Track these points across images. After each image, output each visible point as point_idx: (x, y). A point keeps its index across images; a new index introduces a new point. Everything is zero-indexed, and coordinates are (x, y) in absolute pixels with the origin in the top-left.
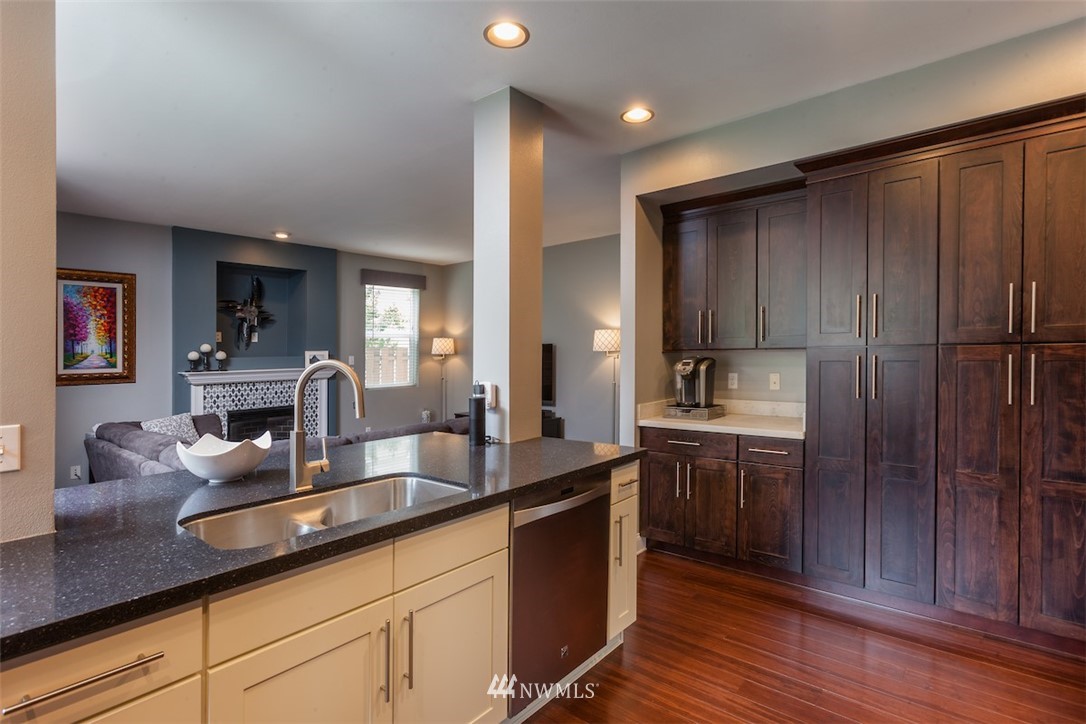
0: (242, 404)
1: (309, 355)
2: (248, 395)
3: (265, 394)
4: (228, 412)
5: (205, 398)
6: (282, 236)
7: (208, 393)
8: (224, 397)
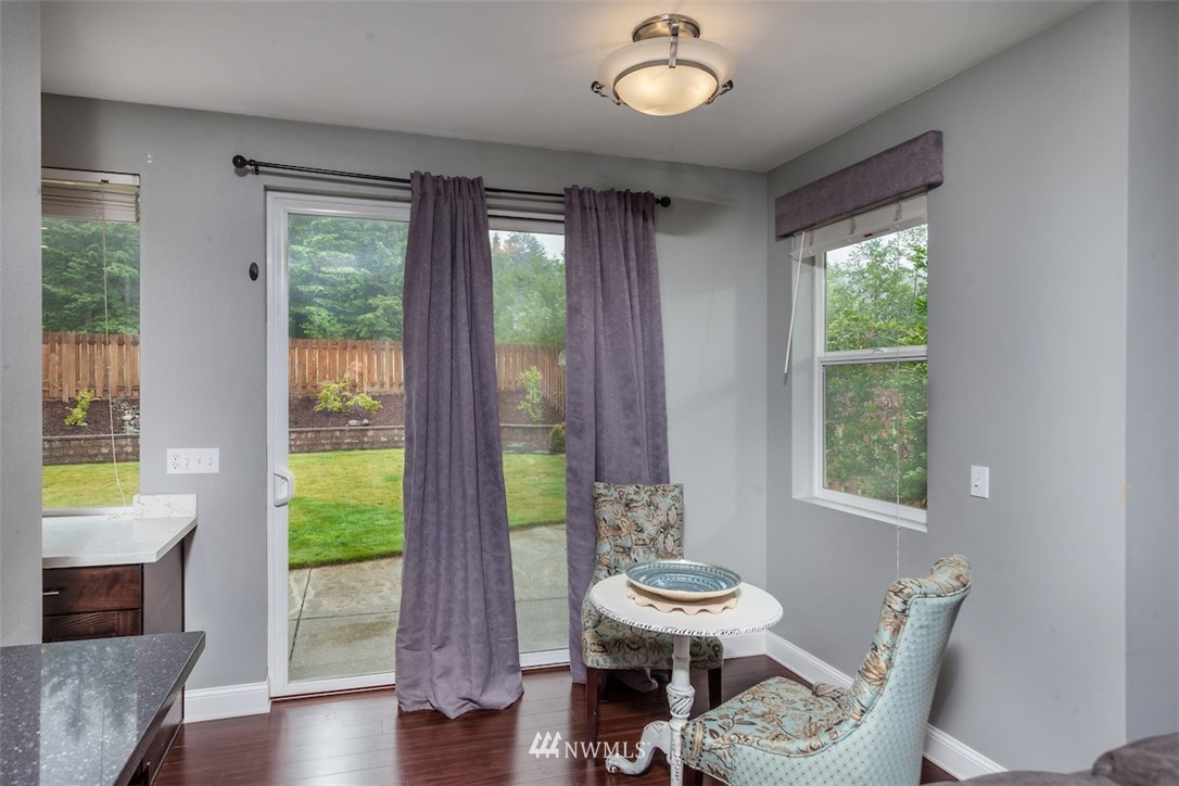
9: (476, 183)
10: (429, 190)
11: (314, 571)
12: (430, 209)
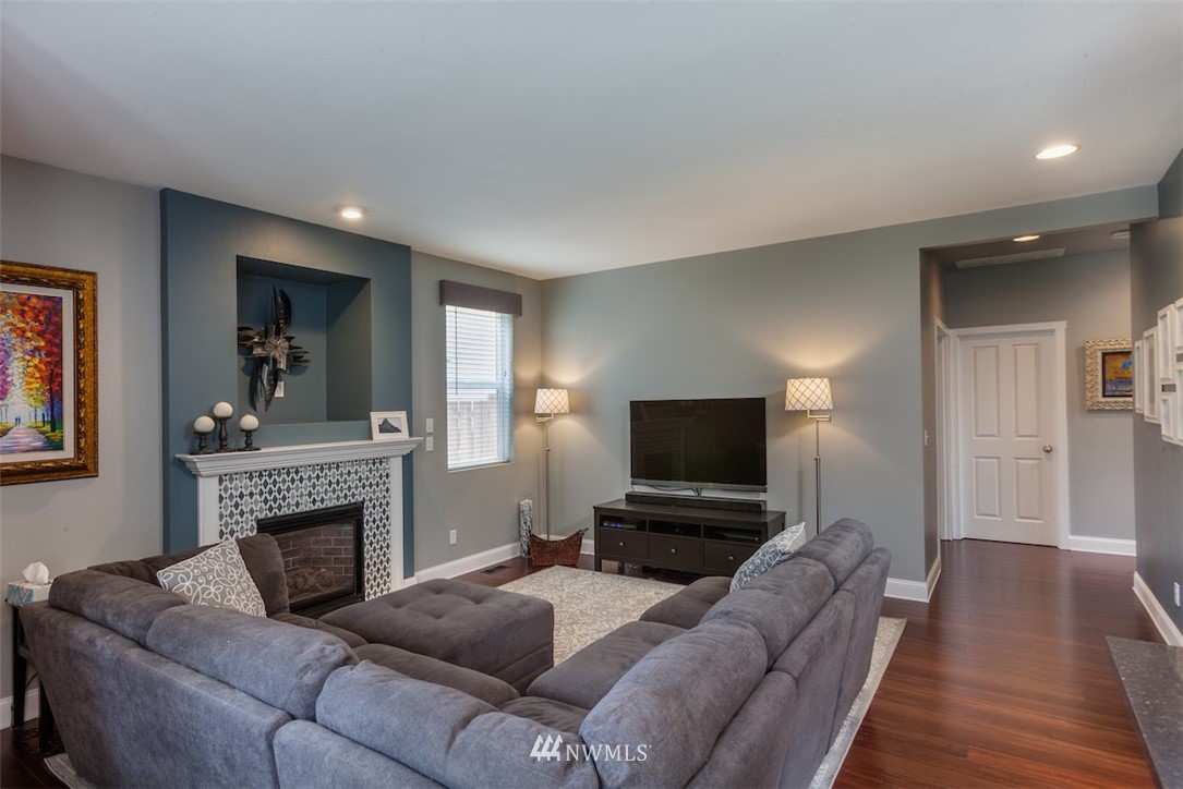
0: (280, 508)
1: (377, 418)
2: (288, 489)
3: (314, 486)
4: (259, 521)
5: (221, 498)
6: (351, 215)
7: (226, 490)
8: (251, 494)
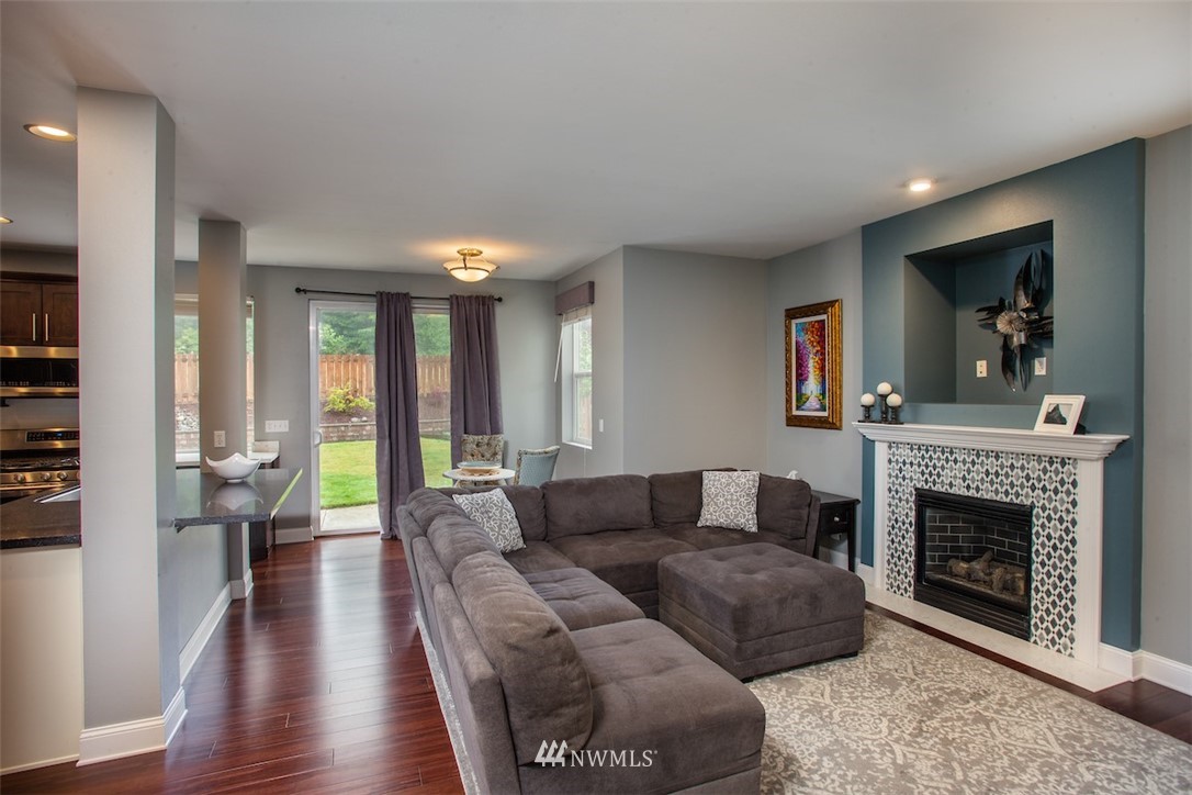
1: (1047, 402)
4: (917, 490)
7: (893, 455)
8: (912, 464)
9: (406, 295)
10: (385, 300)
11: (328, 511)
12: (385, 308)
